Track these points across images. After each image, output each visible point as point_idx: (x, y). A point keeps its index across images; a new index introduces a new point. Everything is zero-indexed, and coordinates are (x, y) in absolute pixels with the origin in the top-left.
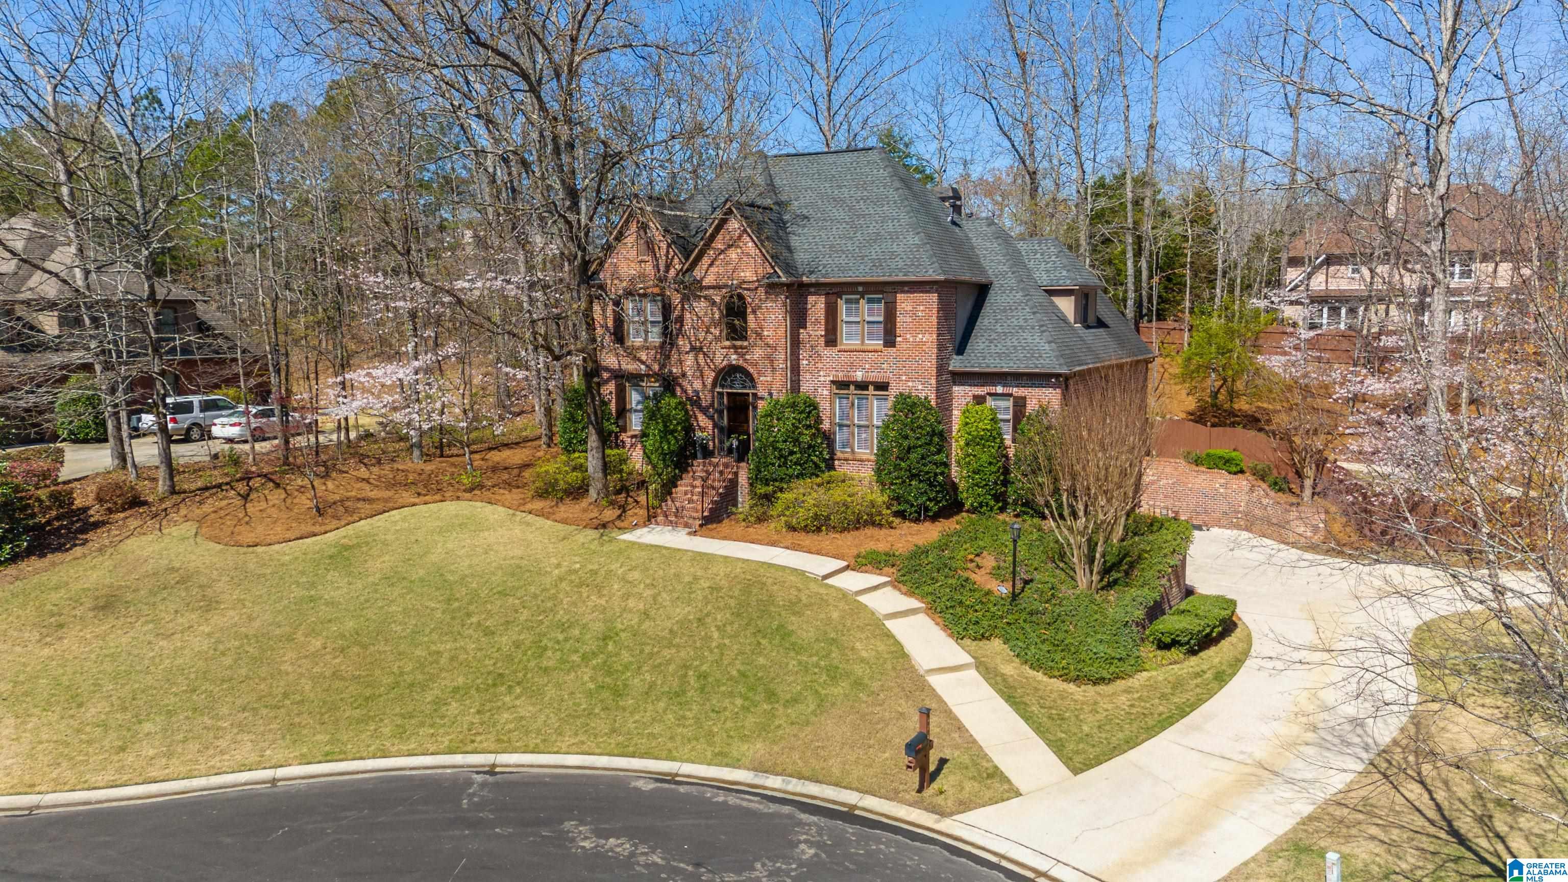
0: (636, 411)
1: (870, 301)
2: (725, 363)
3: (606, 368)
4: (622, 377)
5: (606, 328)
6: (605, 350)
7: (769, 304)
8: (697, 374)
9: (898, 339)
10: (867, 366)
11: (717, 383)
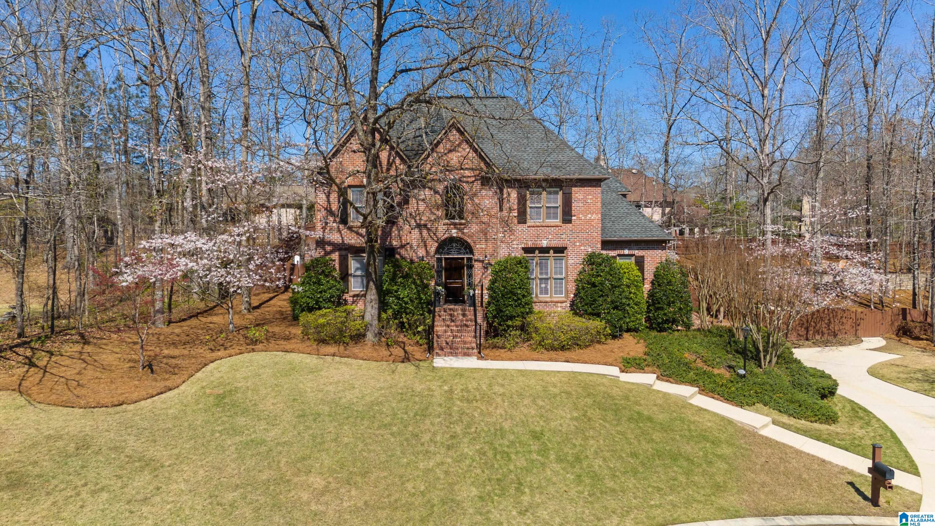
0: (355, 276)
1: (549, 193)
2: (446, 236)
3: (330, 243)
4: (346, 249)
5: (330, 212)
6: (328, 229)
7: (484, 192)
8: (422, 244)
9: (573, 218)
10: (550, 237)
11: (437, 251)
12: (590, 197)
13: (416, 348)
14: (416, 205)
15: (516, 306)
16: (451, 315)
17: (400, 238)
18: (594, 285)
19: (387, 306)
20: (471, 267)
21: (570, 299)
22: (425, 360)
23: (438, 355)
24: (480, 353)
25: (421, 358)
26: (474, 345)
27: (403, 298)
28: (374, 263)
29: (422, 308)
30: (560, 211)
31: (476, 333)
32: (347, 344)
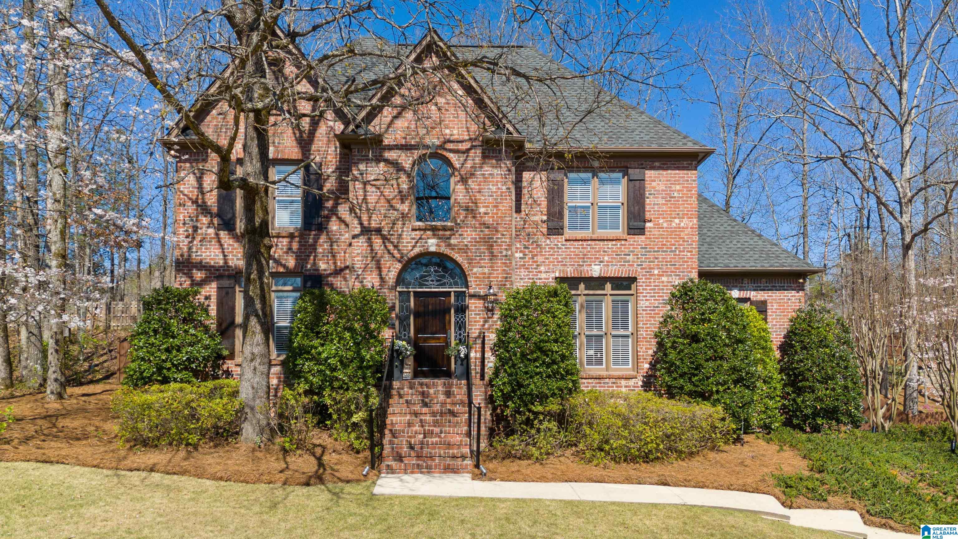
2: (417, 250)
3: (201, 266)
4: (229, 277)
5: (204, 209)
6: (199, 238)
7: (487, 170)
8: (373, 265)
9: (648, 225)
10: (606, 258)
11: (400, 280)
12: (678, 187)
13: (345, 457)
14: (361, 192)
15: (549, 377)
16: (423, 393)
17: (334, 256)
18: (695, 338)
19: (300, 377)
20: (462, 310)
21: (643, 372)
22: (358, 481)
23: (391, 470)
24: (477, 466)
25: (351, 476)
26: (466, 450)
27: (327, 358)
28: (261, 278)
29: (364, 378)
30: (622, 214)
31: (470, 426)
32: (196, 447)
